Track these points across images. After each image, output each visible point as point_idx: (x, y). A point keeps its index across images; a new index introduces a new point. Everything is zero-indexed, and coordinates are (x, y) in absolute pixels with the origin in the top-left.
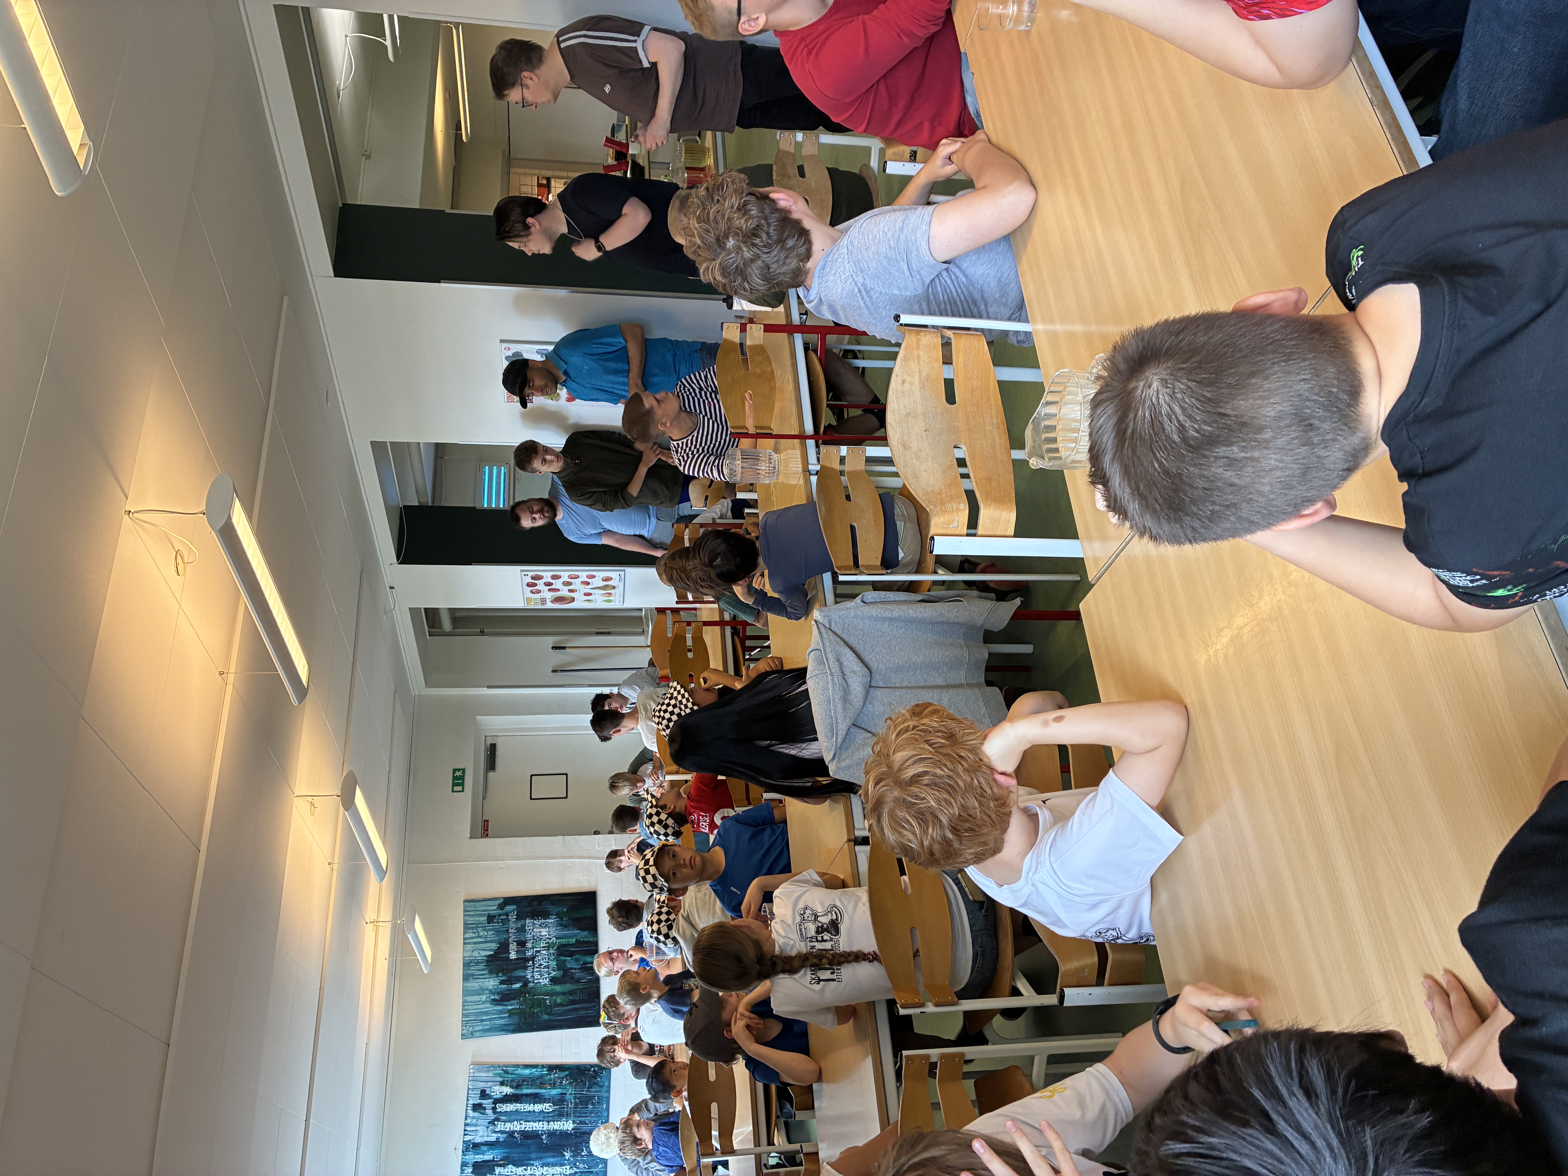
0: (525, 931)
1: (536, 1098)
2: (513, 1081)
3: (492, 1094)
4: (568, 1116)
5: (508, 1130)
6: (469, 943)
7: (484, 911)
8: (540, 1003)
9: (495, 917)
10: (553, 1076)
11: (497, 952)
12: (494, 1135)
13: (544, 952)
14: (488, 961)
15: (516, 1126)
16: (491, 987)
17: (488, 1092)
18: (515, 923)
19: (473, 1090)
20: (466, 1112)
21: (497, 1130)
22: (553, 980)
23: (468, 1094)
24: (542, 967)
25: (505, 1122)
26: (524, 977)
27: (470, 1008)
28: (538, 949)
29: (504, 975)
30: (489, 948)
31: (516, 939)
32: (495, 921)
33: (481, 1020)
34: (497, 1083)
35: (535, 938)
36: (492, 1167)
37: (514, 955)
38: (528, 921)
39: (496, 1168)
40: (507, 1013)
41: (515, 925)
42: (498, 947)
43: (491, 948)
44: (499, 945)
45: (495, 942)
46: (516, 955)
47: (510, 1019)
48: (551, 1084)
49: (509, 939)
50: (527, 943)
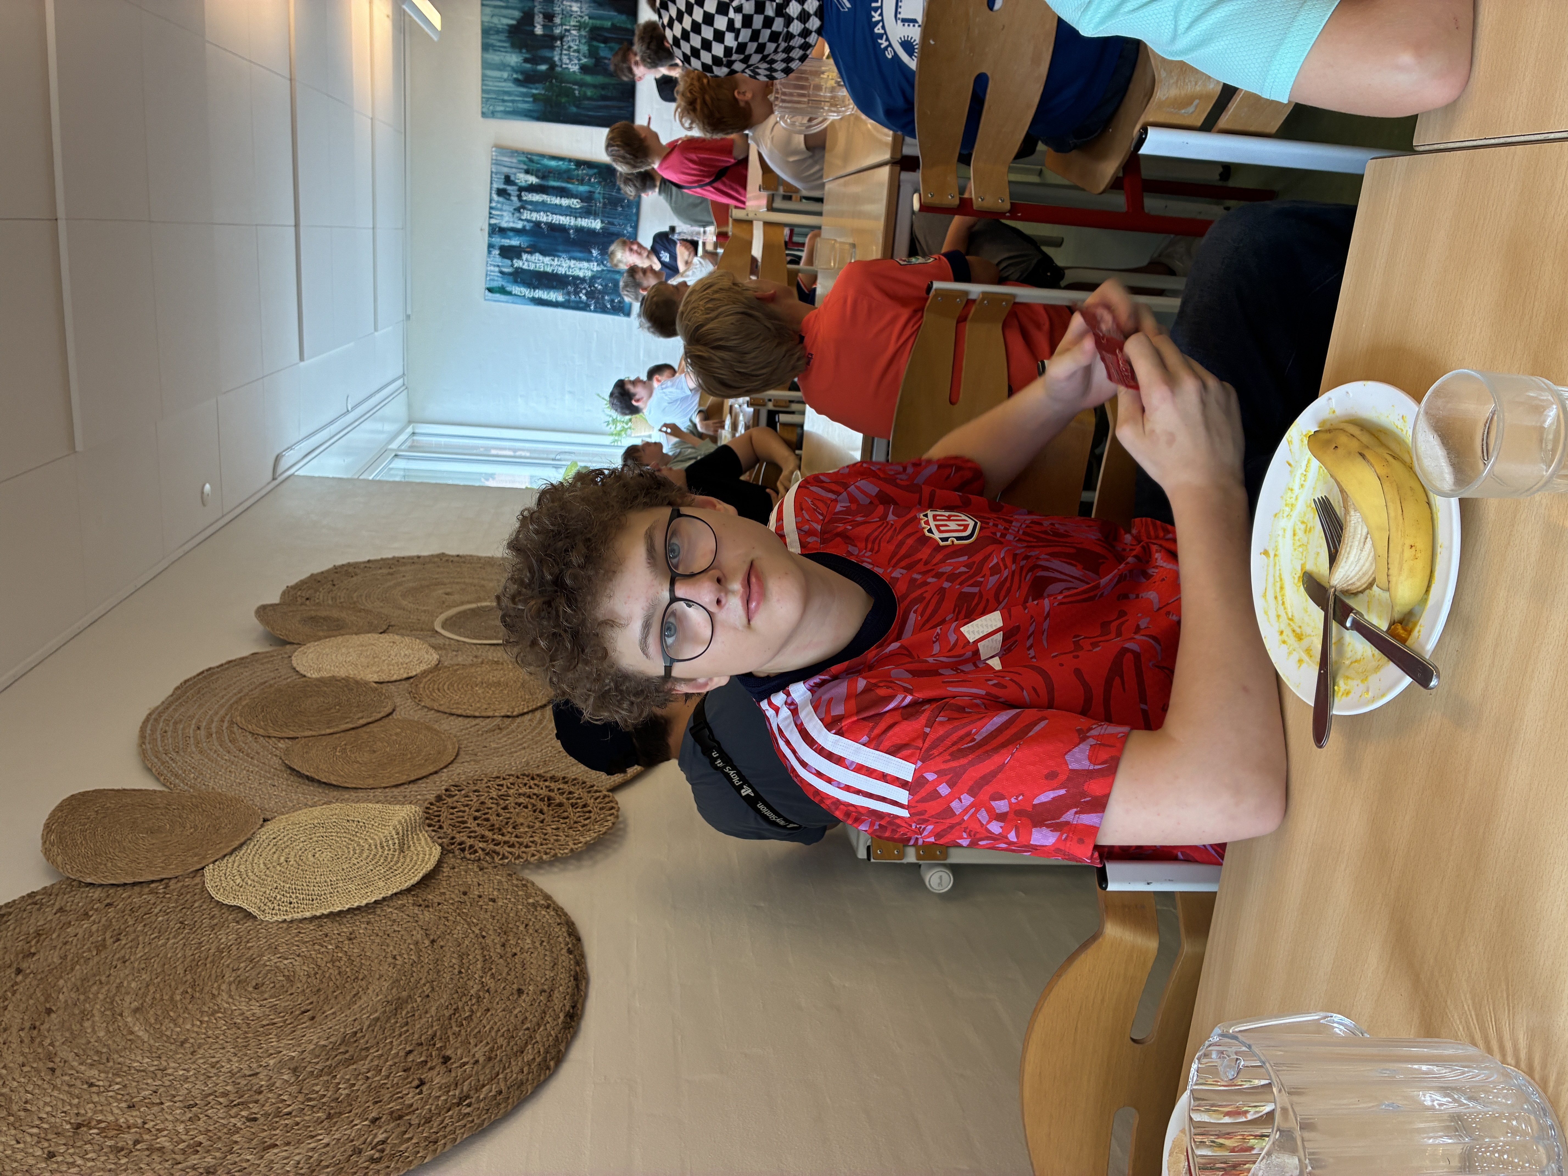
0: (553, 2)
1: (563, 193)
2: (538, 170)
3: (517, 181)
4: (596, 215)
5: (534, 219)
8: (569, 93)
10: (580, 172)
11: (520, 22)
12: (520, 222)
13: (574, 32)
14: (510, 32)
15: (543, 217)
17: (512, 178)
19: (496, 173)
20: (491, 196)
21: (523, 218)
22: (584, 69)
23: (491, 177)
24: (572, 50)
25: (531, 211)
26: (551, 59)
27: (491, 83)
28: (568, 27)
29: (528, 51)
30: (510, 16)
31: (542, 10)
33: (503, 100)
34: (521, 171)
35: (564, 13)
36: (519, 253)
37: (539, 30)
39: (523, 254)
40: (531, 97)
42: (522, 17)
43: (513, 16)
44: (523, 15)
45: (519, 9)
46: (542, 30)
47: (534, 105)
48: (579, 180)
49: (534, 9)
50: (555, 17)
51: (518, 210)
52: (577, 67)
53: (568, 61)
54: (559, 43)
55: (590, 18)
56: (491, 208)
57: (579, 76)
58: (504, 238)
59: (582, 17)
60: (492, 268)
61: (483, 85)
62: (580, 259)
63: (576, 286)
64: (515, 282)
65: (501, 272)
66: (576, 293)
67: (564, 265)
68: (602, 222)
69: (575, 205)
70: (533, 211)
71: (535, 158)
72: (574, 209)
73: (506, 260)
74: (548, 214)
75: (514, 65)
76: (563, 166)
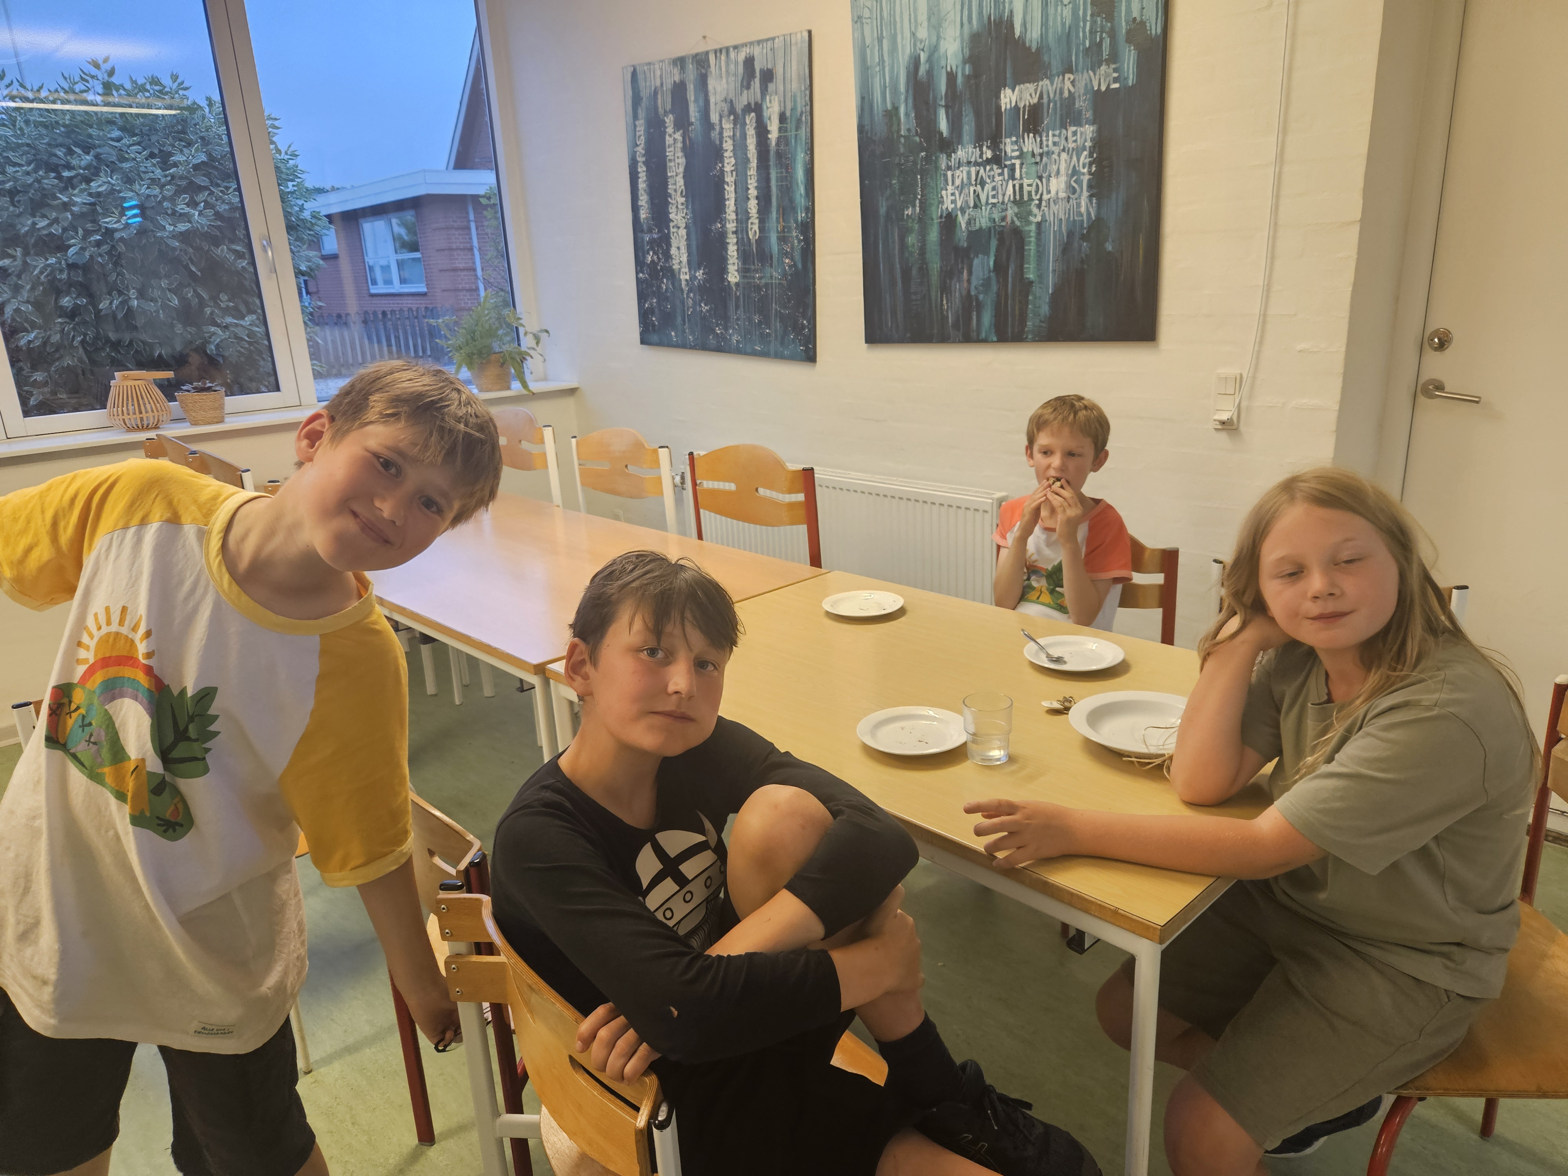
0: (1064, 125)
1: (765, 200)
2: (787, 141)
3: (768, 98)
4: (744, 271)
8: (907, 192)
9: (1110, 15)
10: (796, 234)
11: (1019, 47)
12: (717, 116)
13: (1010, 190)
14: (999, 23)
15: (729, 163)
16: (943, 46)
17: (770, 86)
20: (743, 45)
21: (723, 121)
22: (949, 222)
24: (979, 188)
25: (734, 138)
26: (960, 140)
29: (967, 78)
30: (1028, 19)
31: (1045, 100)
32: (1099, 19)
33: (882, 37)
34: (782, 105)
35: (1045, 159)
36: (682, 123)
37: (1008, 100)
38: (1089, 131)
39: (681, 131)
40: (893, 104)
41: (1082, 91)
42: (1030, 48)
43: (1028, 26)
44: (1033, 50)
45: (1043, 37)
46: (1008, 107)
47: (880, 115)
48: (784, 232)
49: (1047, 78)
50: (1035, 137)
51: (732, 111)
52: (951, 207)
53: (958, 182)
54: (989, 154)
55: (1039, 225)
56: (727, 49)
57: (935, 213)
59: (1039, 206)
60: (658, 73)
62: (689, 247)
63: (659, 243)
64: (649, 124)
65: (656, 93)
66: (652, 244)
67: (679, 217)
68: (737, 284)
69: (751, 228)
70: (734, 141)
71: (803, 132)
72: (747, 227)
73: (670, 100)
74: (734, 173)
75: (942, 50)
76: (798, 196)
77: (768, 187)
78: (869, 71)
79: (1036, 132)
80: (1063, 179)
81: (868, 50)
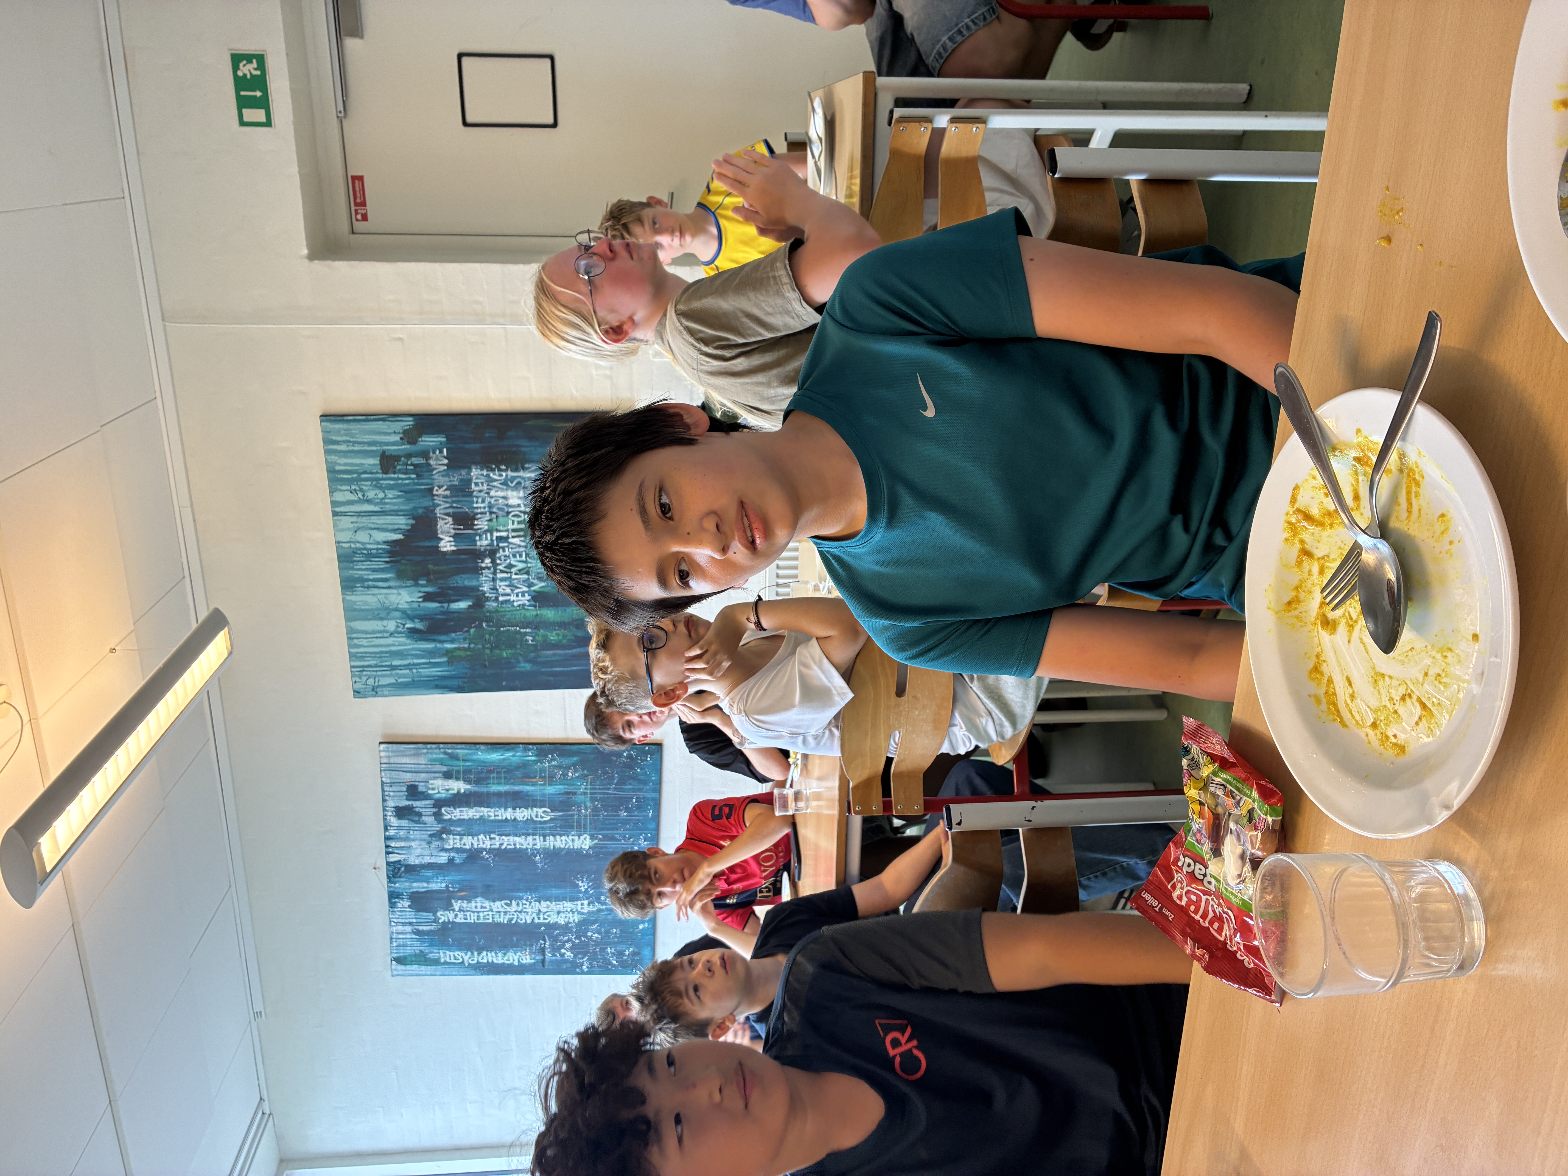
0: (470, 494)
1: (518, 800)
2: (467, 771)
3: (430, 792)
4: (580, 829)
5: (467, 847)
6: (344, 514)
7: (370, 444)
8: (513, 641)
9: (396, 458)
10: (547, 763)
11: (410, 534)
12: (442, 854)
13: (516, 541)
14: (391, 553)
15: (483, 842)
16: (403, 606)
17: (421, 788)
18: (445, 474)
19: (391, 784)
20: (385, 819)
21: (447, 846)
22: (539, 599)
23: (383, 790)
24: (513, 570)
25: (461, 835)
26: (476, 589)
27: (365, 642)
28: (504, 534)
29: (429, 582)
30: (391, 527)
31: (451, 511)
32: (398, 467)
33: (391, 666)
34: (437, 775)
35: (494, 510)
36: (445, 899)
37: (448, 544)
38: (475, 472)
39: (453, 901)
40: (443, 655)
41: (447, 479)
42: (412, 525)
43: (396, 527)
44: (414, 522)
45: (405, 514)
46: (453, 544)
47: (451, 668)
48: (545, 777)
49: (435, 509)
50: (477, 519)
51: (439, 836)
52: (527, 597)
53: (508, 590)
54: (488, 561)
56: (387, 838)
57: (532, 612)
58: (416, 881)
60: (400, 928)
61: (350, 646)
62: (558, 899)
63: (555, 939)
64: (444, 944)
65: (417, 932)
66: (555, 949)
67: (529, 910)
68: (592, 837)
69: (542, 817)
70: (464, 835)
71: (461, 752)
72: (540, 822)
73: (425, 914)
74: (492, 836)
75: (406, 606)
76: (514, 759)
77: (507, 794)
78: (416, 679)
79: (474, 518)
80: (510, 493)
81: (400, 680)
